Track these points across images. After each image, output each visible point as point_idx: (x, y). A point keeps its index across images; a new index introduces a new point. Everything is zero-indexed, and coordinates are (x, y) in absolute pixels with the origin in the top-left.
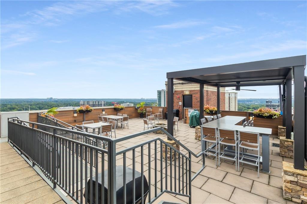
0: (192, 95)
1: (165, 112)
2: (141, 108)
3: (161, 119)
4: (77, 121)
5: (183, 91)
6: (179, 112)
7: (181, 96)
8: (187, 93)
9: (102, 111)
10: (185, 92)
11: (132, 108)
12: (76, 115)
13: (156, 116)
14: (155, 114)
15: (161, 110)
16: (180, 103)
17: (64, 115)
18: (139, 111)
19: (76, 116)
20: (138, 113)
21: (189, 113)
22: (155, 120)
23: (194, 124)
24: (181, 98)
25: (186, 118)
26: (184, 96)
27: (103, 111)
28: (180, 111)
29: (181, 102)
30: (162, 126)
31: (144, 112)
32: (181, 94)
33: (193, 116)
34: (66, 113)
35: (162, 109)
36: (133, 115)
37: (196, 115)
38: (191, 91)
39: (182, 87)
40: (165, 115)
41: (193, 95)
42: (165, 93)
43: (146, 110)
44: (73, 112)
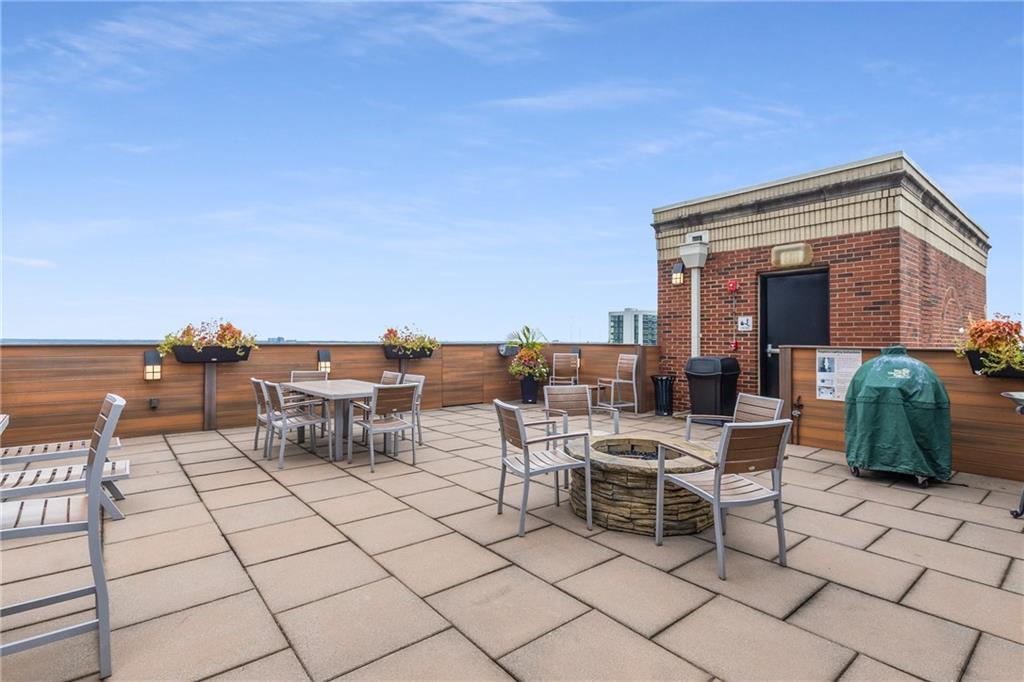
0: (827, 271)
1: (649, 373)
2: (523, 352)
3: (631, 410)
4: (162, 405)
5: (762, 252)
6: (737, 376)
7: (747, 281)
8: (794, 258)
9: (314, 361)
10: (779, 253)
11: (481, 354)
12: (153, 372)
13: (601, 395)
14: (596, 383)
15: (629, 360)
16: (741, 319)
17: (80, 368)
18: (515, 367)
19: (157, 376)
20: (512, 377)
21: (820, 376)
22: (595, 418)
23: (885, 458)
24: (752, 295)
25: (800, 407)
26: (765, 279)
27: (319, 360)
28: (742, 364)
29: (750, 318)
30: (653, 465)
31: (541, 375)
32: (752, 269)
33: (883, 392)
34: (95, 362)
35: (635, 357)
36: (486, 387)
37: (911, 382)
38: (815, 245)
39: (756, 228)
40: (652, 388)
41: (835, 270)
42: (636, 320)
43: (549, 364)
44: (138, 356)
